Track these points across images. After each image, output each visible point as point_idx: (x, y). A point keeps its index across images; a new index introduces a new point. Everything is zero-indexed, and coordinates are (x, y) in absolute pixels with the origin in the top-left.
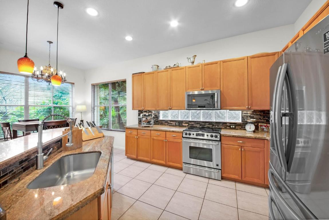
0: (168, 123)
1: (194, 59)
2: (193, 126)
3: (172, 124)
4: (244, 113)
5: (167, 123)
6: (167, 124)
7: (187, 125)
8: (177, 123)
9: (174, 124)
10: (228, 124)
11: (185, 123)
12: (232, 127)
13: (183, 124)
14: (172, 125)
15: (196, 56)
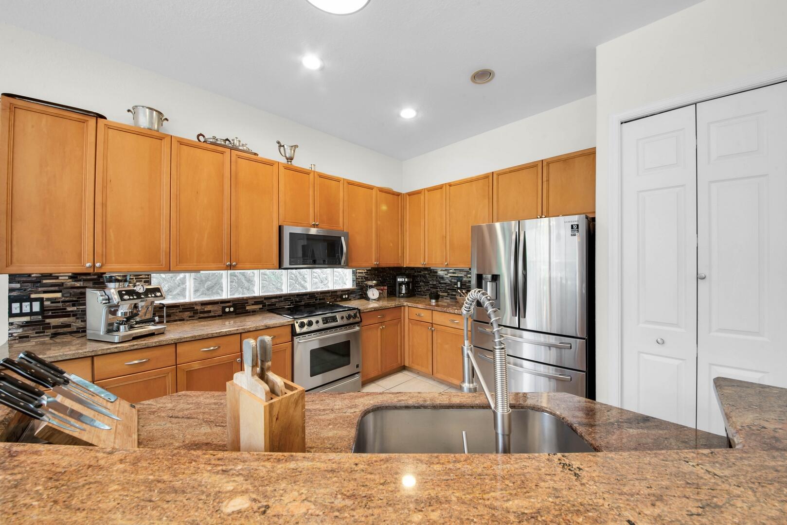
0: (196, 312)
1: (292, 151)
2: (273, 307)
3: (210, 312)
4: (359, 273)
5: (187, 314)
6: (190, 317)
7: (261, 306)
8: (229, 307)
9: (220, 313)
10: (338, 293)
11: (253, 304)
12: (344, 297)
13: (248, 308)
14: (212, 314)
15: (296, 146)
